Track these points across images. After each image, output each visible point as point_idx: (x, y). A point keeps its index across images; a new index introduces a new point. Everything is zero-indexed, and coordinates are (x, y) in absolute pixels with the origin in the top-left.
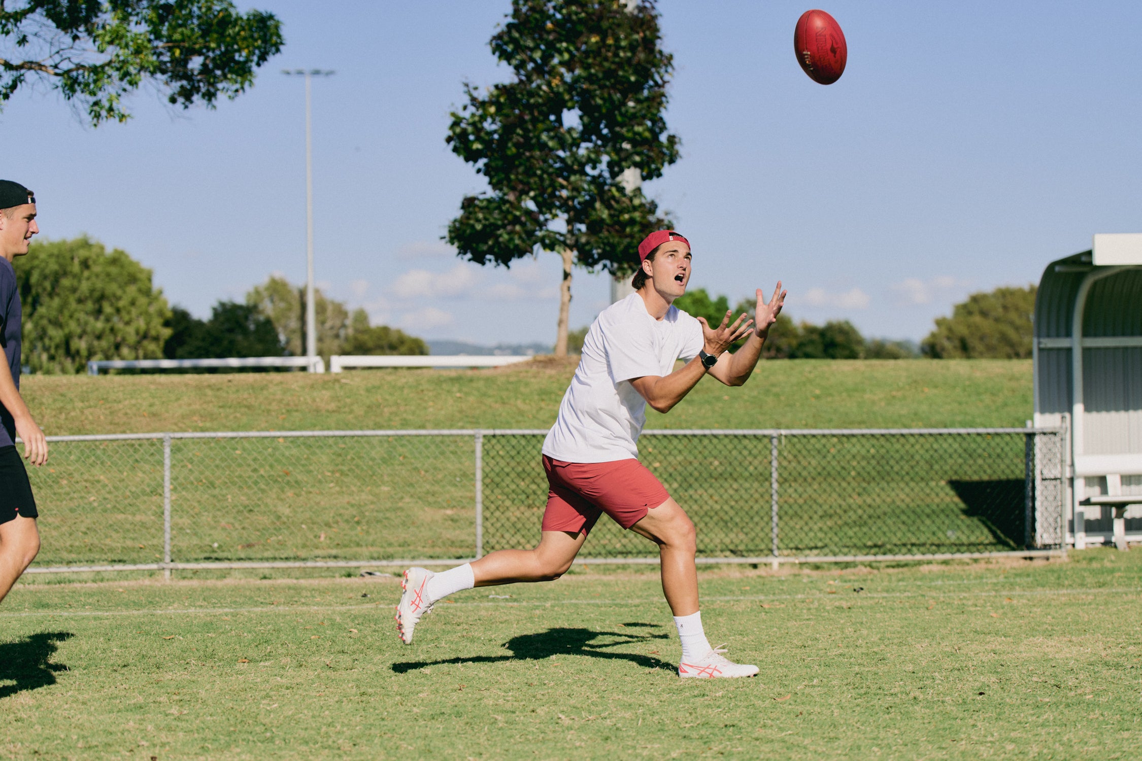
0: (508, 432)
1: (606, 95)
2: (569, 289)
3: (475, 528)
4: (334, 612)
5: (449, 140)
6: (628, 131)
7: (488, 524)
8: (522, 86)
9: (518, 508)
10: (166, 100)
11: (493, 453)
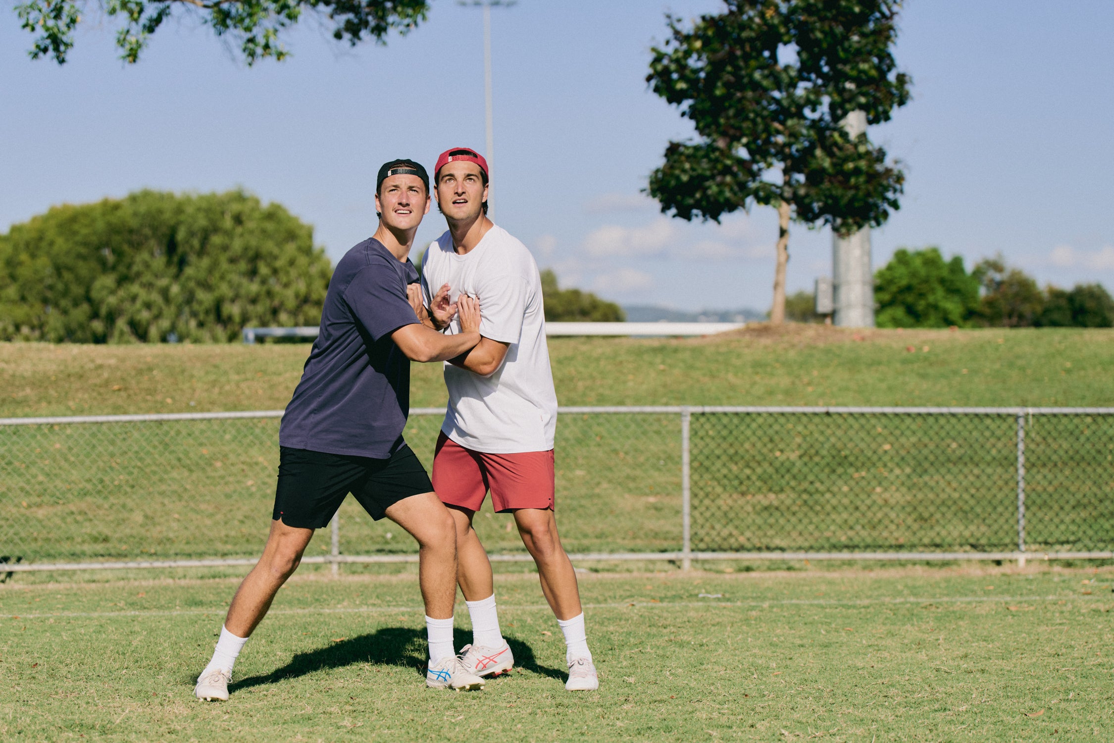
0: (719, 409)
1: (827, 28)
2: (786, 248)
3: (682, 518)
4: (524, 612)
5: (649, 79)
6: (852, 69)
7: (696, 514)
8: (733, 18)
9: (731, 496)
10: (330, 36)
11: (701, 433)
